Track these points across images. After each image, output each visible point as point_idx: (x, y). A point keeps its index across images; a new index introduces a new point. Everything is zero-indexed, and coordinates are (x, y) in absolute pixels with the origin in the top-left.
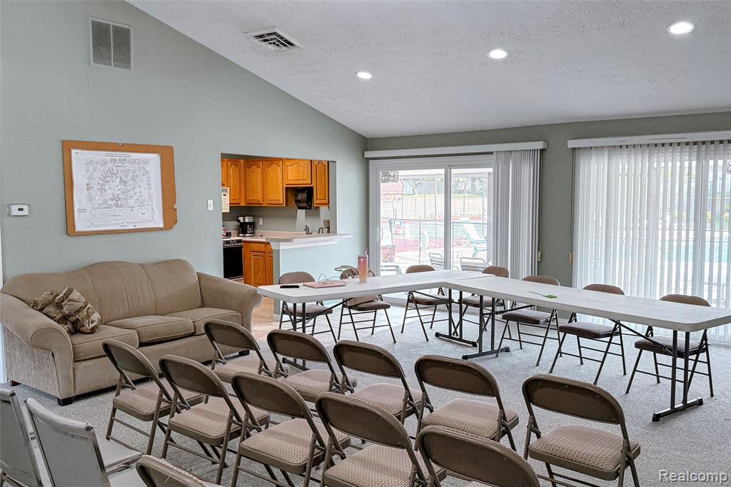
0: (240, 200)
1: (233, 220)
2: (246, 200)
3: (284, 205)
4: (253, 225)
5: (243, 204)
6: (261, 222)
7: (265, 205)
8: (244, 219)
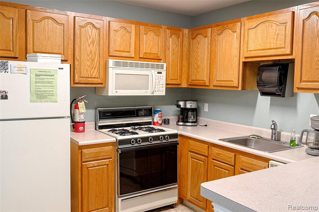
0: (181, 81)
1: (172, 104)
2: (188, 80)
3: (240, 89)
4: (195, 111)
5: (184, 85)
6: (206, 108)
7: (211, 87)
8: (185, 105)
